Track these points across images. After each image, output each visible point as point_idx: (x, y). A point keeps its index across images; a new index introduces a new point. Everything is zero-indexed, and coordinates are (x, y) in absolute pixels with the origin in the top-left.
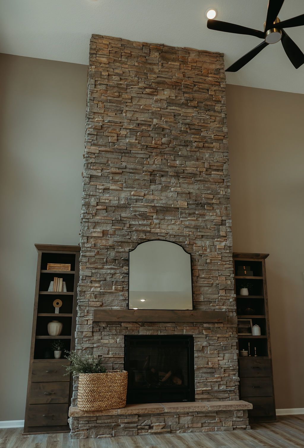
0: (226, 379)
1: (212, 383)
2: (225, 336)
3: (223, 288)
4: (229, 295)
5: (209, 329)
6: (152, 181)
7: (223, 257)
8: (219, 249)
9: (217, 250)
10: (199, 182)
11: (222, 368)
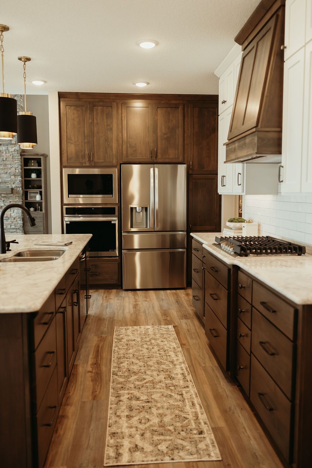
0: (15, 223)
1: (7, 225)
2: (14, 200)
3: (13, 174)
4: (16, 178)
5: (5, 197)
7: (14, 157)
8: (11, 152)
9: (10, 152)
11: (12, 217)
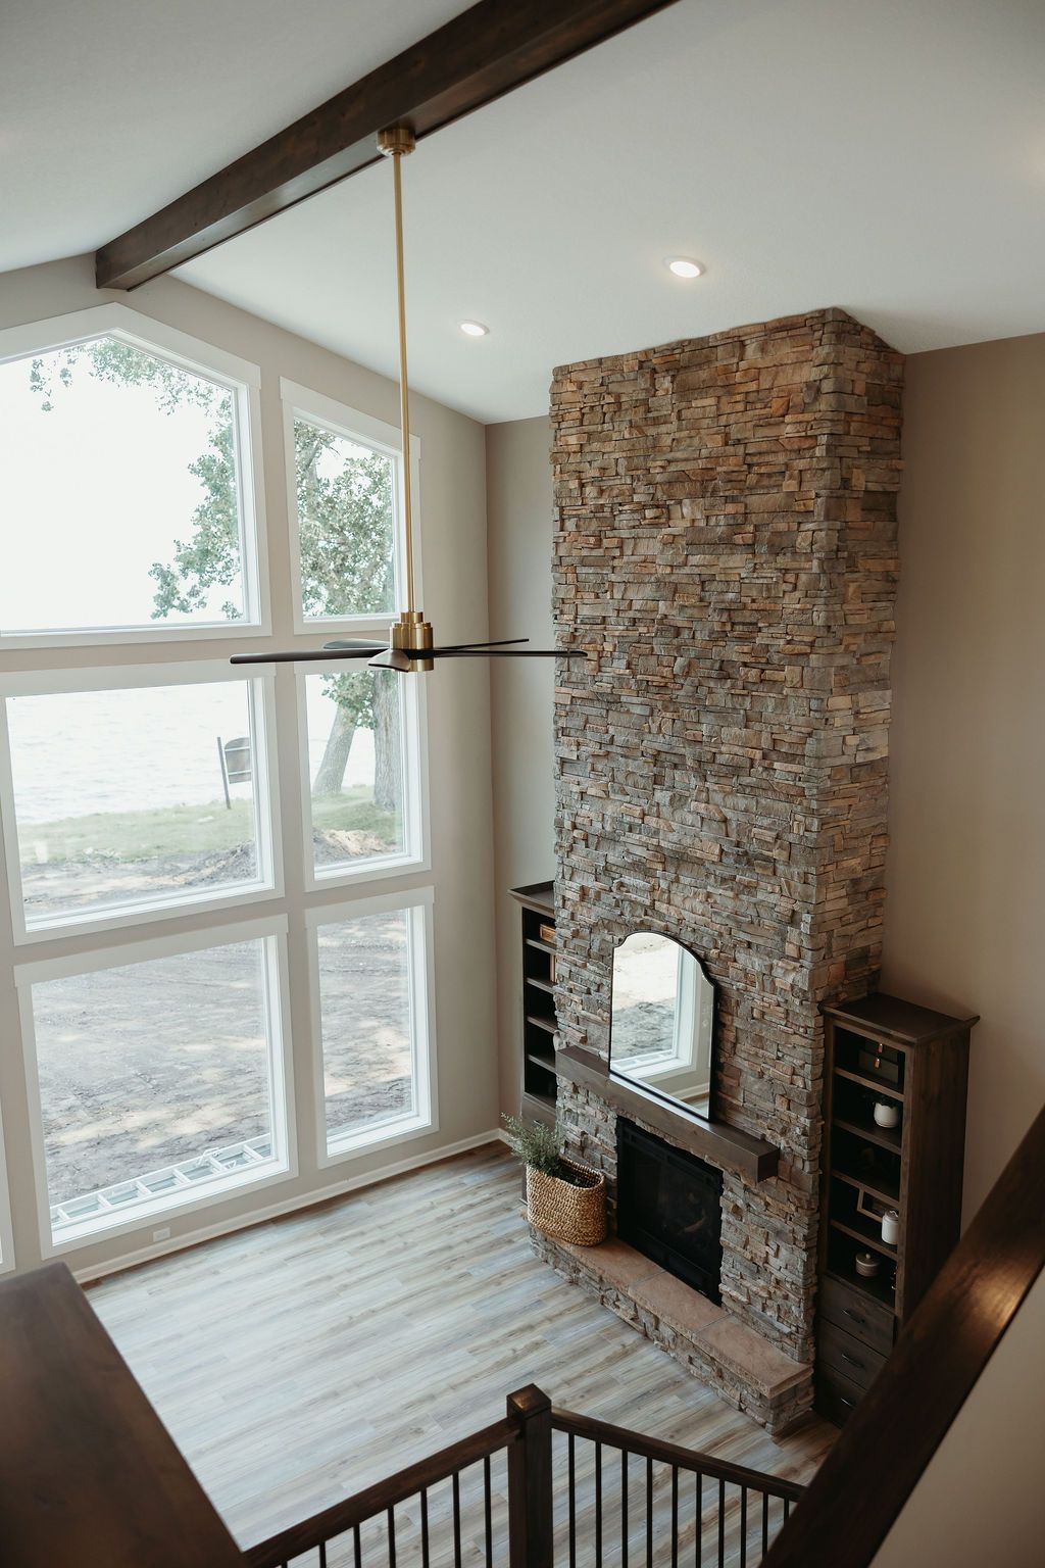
0: (780, 1302)
1: (751, 1292)
3: (782, 1092)
4: (794, 1115)
6: (657, 780)
8: (782, 989)
9: (778, 990)
10: (748, 791)
